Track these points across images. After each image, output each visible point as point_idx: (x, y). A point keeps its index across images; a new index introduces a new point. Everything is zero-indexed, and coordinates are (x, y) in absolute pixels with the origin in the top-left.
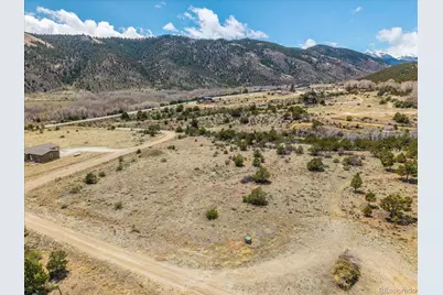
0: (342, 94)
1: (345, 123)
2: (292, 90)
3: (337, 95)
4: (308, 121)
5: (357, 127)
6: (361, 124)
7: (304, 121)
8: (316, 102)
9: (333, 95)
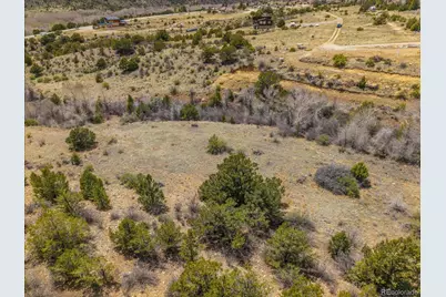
0: (308, 10)
1: (331, 73)
2: (242, 7)
3: (302, 12)
4: (250, 68)
5: (362, 86)
6: (372, 78)
7: (243, 68)
8: (272, 24)
9: (296, 12)
